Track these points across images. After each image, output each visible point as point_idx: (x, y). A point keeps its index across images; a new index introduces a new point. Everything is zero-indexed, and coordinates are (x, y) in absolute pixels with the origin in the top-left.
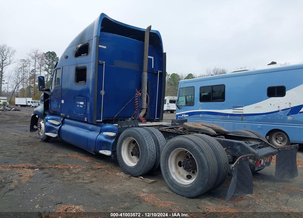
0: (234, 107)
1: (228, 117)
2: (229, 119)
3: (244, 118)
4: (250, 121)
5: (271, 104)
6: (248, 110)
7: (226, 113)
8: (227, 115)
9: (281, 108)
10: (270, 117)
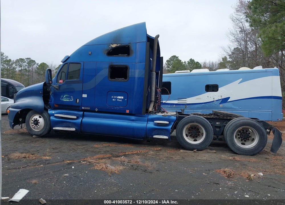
0: (178, 99)
1: (174, 106)
2: (174, 108)
3: (188, 106)
4: (192, 109)
5: (208, 97)
6: (190, 100)
7: (172, 103)
8: (173, 104)
9: (215, 99)
10: (207, 105)
